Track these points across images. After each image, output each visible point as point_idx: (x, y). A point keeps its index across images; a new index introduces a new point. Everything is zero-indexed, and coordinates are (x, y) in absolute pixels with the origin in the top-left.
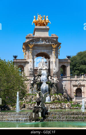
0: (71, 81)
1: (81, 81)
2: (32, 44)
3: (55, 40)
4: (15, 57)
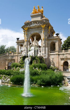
0: (59, 55)
1: (68, 55)
2: (26, 27)
3: (45, 21)
4: (18, 39)
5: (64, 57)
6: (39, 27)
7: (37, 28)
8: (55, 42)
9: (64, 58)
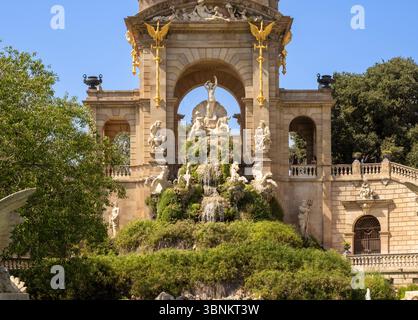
0: (335, 184)
1: (379, 186)
3: (267, 2)
4: (94, 82)
5: (361, 194)
6: (236, 32)
7: (220, 36)
8: (314, 118)
9: (362, 202)
